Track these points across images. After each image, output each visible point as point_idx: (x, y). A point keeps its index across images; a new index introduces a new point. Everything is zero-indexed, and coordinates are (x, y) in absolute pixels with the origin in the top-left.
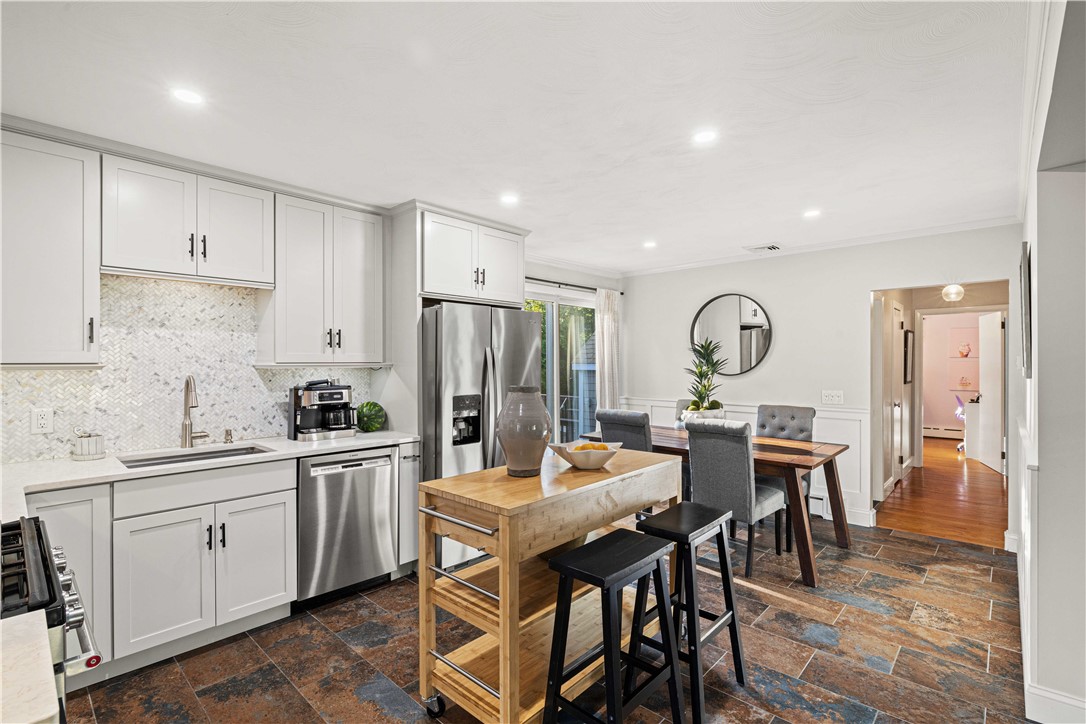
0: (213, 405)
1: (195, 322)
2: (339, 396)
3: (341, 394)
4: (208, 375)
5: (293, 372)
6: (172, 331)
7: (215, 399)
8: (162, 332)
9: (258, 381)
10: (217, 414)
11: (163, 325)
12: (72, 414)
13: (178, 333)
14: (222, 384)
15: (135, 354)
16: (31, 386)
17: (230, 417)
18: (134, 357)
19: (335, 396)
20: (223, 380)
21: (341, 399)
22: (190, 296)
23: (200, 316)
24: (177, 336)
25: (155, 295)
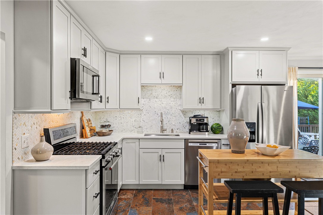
0: (169, 121)
1: (164, 97)
2: (203, 120)
3: (204, 120)
4: (168, 112)
5: (192, 112)
6: (159, 99)
7: (169, 119)
8: (157, 100)
9: (181, 114)
10: (170, 124)
11: (157, 98)
12: (138, 121)
13: (160, 100)
14: (171, 115)
15: (151, 106)
16: (131, 114)
17: (174, 125)
18: (150, 107)
19: (201, 120)
20: (172, 114)
21: (204, 121)
22: (163, 89)
23: (166, 95)
24: (160, 101)
25: (155, 90)
